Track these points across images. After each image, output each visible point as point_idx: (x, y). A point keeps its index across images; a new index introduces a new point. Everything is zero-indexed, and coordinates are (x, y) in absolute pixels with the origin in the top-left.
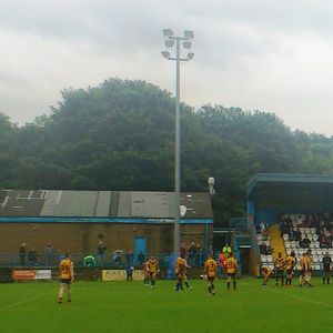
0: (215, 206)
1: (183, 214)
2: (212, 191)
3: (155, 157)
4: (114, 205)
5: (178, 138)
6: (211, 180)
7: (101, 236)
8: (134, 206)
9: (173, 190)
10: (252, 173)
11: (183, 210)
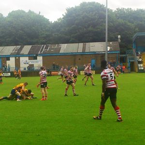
0: (121, 46)
1: (109, 50)
2: (119, 40)
3: (99, 30)
4: (84, 48)
5: (107, 22)
6: (119, 36)
7: (80, 59)
8: (91, 48)
9: (105, 41)
10: (135, 32)
11: (109, 48)
